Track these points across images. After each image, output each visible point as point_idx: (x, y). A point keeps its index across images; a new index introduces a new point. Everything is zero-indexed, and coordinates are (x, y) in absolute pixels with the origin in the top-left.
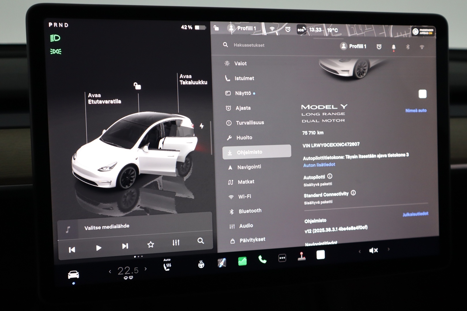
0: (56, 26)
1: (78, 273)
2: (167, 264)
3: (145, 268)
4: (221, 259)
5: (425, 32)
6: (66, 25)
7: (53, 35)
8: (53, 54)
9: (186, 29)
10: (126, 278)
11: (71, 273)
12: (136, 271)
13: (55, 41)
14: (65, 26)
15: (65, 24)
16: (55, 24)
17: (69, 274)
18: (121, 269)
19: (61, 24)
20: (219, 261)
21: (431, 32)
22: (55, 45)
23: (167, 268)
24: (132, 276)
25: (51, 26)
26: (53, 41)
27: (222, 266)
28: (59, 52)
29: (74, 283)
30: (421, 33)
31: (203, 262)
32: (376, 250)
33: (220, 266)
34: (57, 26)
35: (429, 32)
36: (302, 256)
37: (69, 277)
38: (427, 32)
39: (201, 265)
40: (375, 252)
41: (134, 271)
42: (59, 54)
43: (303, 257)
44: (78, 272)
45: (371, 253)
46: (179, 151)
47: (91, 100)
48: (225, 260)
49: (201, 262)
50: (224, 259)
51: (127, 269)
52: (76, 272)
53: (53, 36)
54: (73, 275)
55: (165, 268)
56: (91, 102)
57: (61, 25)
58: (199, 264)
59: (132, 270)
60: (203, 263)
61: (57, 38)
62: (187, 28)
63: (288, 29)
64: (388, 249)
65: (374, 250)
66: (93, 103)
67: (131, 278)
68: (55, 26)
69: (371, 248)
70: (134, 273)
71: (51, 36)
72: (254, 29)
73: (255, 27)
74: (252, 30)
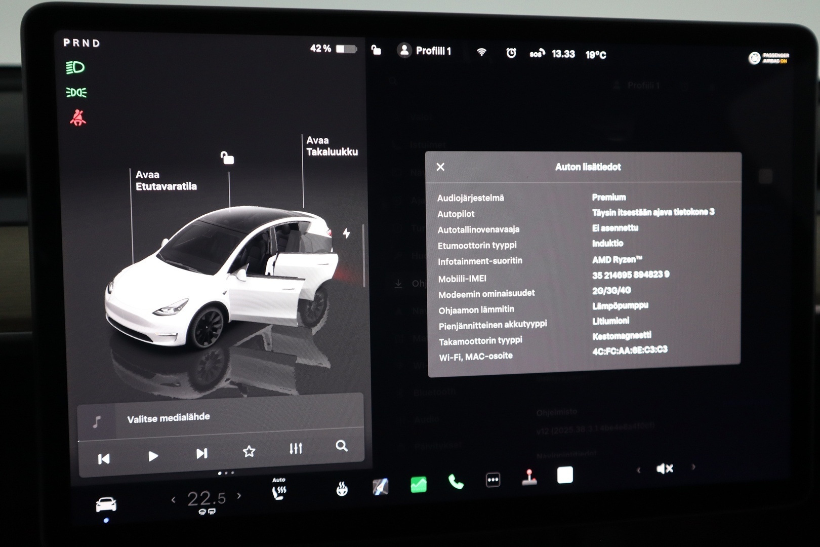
0: (76, 45)
1: (115, 501)
2: (279, 488)
3: (238, 494)
4: (380, 480)
5: (774, 58)
6: (96, 43)
7: (72, 62)
8: (71, 97)
9: (320, 51)
10: (202, 512)
11: (102, 501)
12: (222, 500)
13: (74, 74)
14: (94, 46)
15: (94, 41)
16: (76, 42)
17: (98, 503)
18: (193, 496)
19: (86, 41)
20: (376, 484)
21: (785, 59)
22: (76, 81)
23: (279, 495)
24: (214, 509)
25: (67, 45)
26: (72, 72)
27: (381, 492)
28: (83, 94)
29: (106, 520)
30: (765, 61)
31: (346, 484)
32: (670, 468)
33: (377, 494)
34: (78, 45)
35: (780, 59)
36: (529, 477)
37: (98, 509)
38: (776, 58)
39: (342, 490)
40: (667, 471)
41: (217, 500)
42: (82, 97)
43: (532, 478)
44: (114, 499)
45: (660, 473)
46: (304, 279)
47: (140, 183)
48: (386, 483)
49: (342, 484)
50: (385, 481)
51: (206, 495)
52: (110, 500)
53: (71, 65)
54: (107, 505)
55: (275, 494)
56: (142, 188)
57: (86, 43)
58: (338, 488)
59: (214, 498)
60: (346, 488)
61: (78, 67)
62: (322, 49)
63: (512, 53)
64: (692, 467)
65: (666, 469)
66: (144, 189)
67: (212, 511)
68: (74, 45)
69: (660, 464)
70: (217, 503)
71: (67, 63)
72: (447, 52)
73: (449, 49)
74: (444, 54)
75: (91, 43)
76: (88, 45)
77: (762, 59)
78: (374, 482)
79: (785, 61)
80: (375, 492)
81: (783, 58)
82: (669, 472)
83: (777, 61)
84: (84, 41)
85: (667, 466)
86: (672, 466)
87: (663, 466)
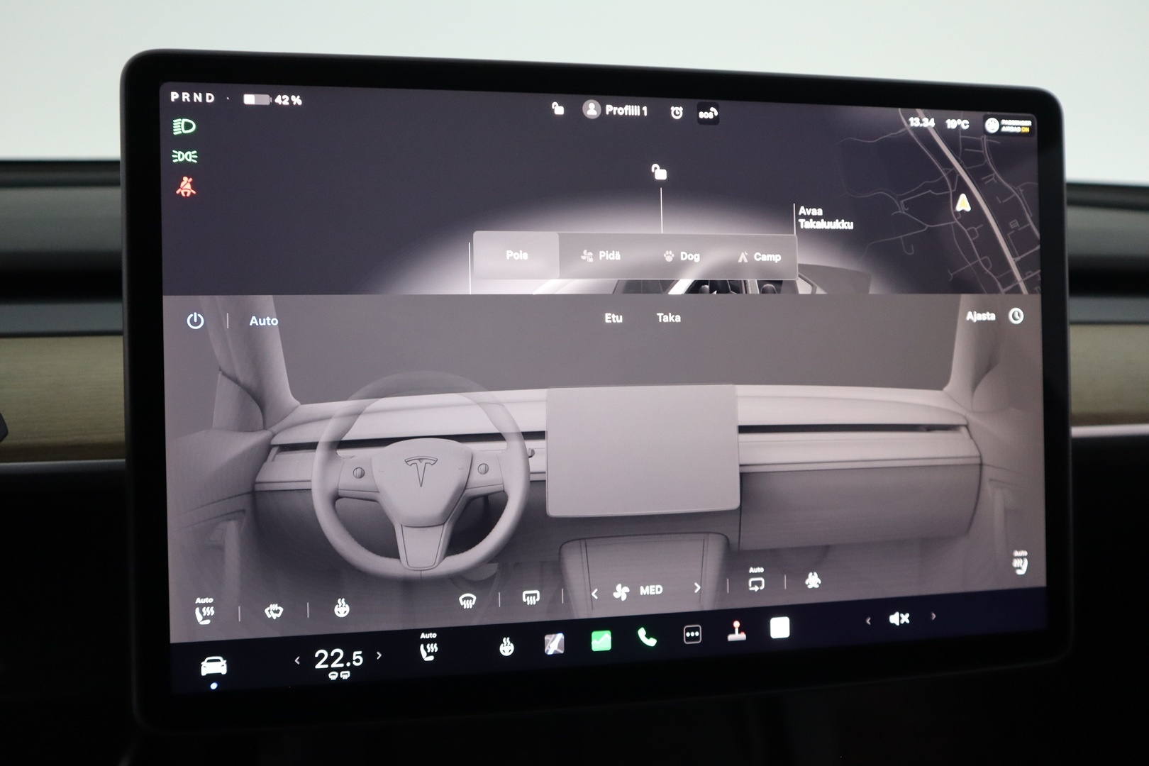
0: (186, 99)
1: (225, 661)
2: (428, 645)
3: (378, 653)
4: (553, 635)
5: (1014, 126)
6: (210, 98)
7: (180, 120)
8: (178, 162)
10: (333, 676)
11: (209, 661)
12: (358, 661)
13: (183, 134)
14: (208, 101)
15: (208, 95)
16: (186, 96)
17: (204, 663)
18: (322, 656)
19: (198, 95)
20: (548, 641)
21: (1027, 127)
22: (184, 143)
23: (429, 654)
24: (348, 672)
25: (175, 100)
26: (180, 132)
27: (555, 651)
28: (193, 158)
29: (214, 686)
30: (1004, 129)
31: (511, 641)
32: (905, 618)
33: (550, 652)
34: (189, 100)
35: (1021, 127)
36: (737, 630)
37: (204, 672)
38: (1017, 126)
39: (507, 648)
40: (902, 622)
41: (351, 661)
42: (192, 162)
43: (739, 632)
44: (224, 659)
45: (894, 624)
48: (561, 639)
49: (506, 641)
50: (560, 636)
51: (337, 655)
52: (219, 660)
54: (214, 666)
55: (424, 654)
57: (198, 97)
58: (502, 645)
59: (348, 657)
61: (188, 126)
64: (931, 616)
65: (900, 618)
67: (345, 675)
68: (184, 100)
69: (893, 613)
70: (352, 664)
71: (174, 121)
72: (642, 112)
73: (645, 108)
74: (639, 114)
75: (204, 98)
76: (200, 100)
77: (1001, 126)
78: (547, 638)
79: (1027, 130)
80: (548, 651)
81: (1025, 127)
82: (905, 622)
83: (1018, 130)
84: (195, 94)
85: (902, 615)
86: (908, 615)
87: (897, 614)
